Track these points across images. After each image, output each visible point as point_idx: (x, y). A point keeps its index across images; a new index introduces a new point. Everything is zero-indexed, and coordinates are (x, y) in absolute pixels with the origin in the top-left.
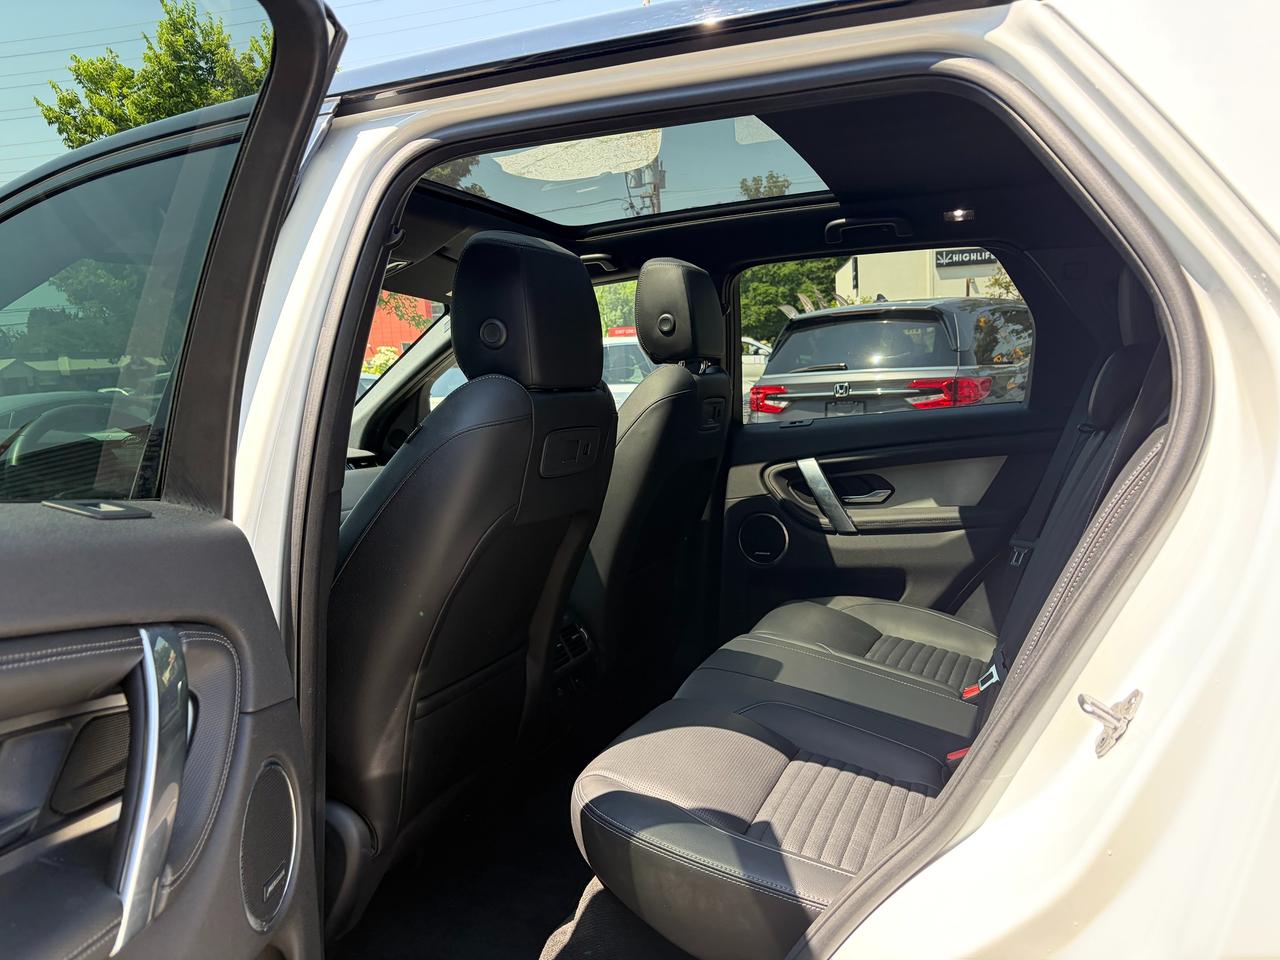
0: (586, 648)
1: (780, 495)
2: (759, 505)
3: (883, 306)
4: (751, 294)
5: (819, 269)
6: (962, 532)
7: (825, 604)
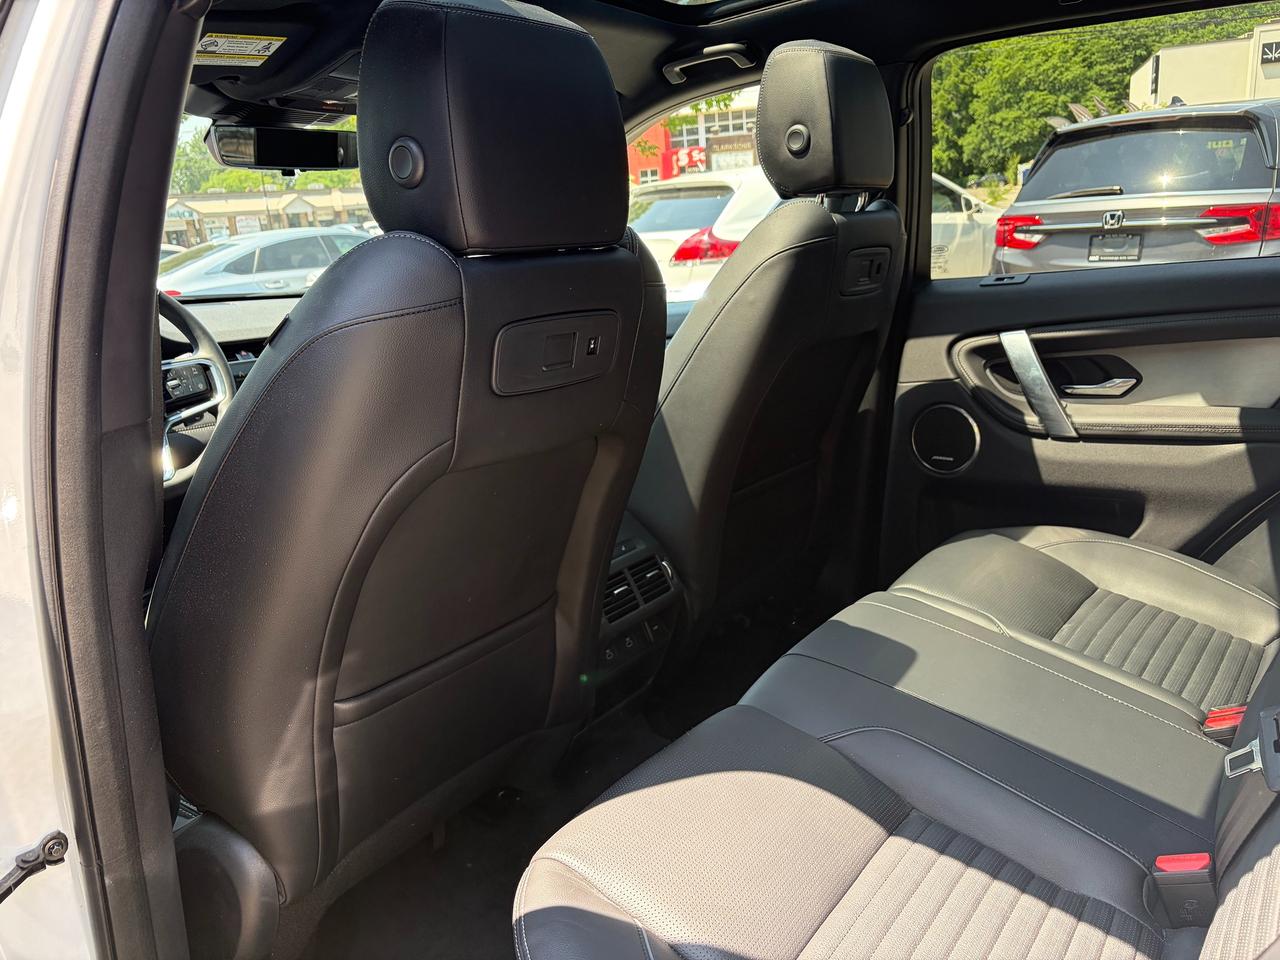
0: (668, 588)
1: (973, 380)
2: (941, 394)
3: (1179, 112)
4: (1024, 105)
5: (1110, 72)
6: (1241, 447)
7: (1016, 538)
